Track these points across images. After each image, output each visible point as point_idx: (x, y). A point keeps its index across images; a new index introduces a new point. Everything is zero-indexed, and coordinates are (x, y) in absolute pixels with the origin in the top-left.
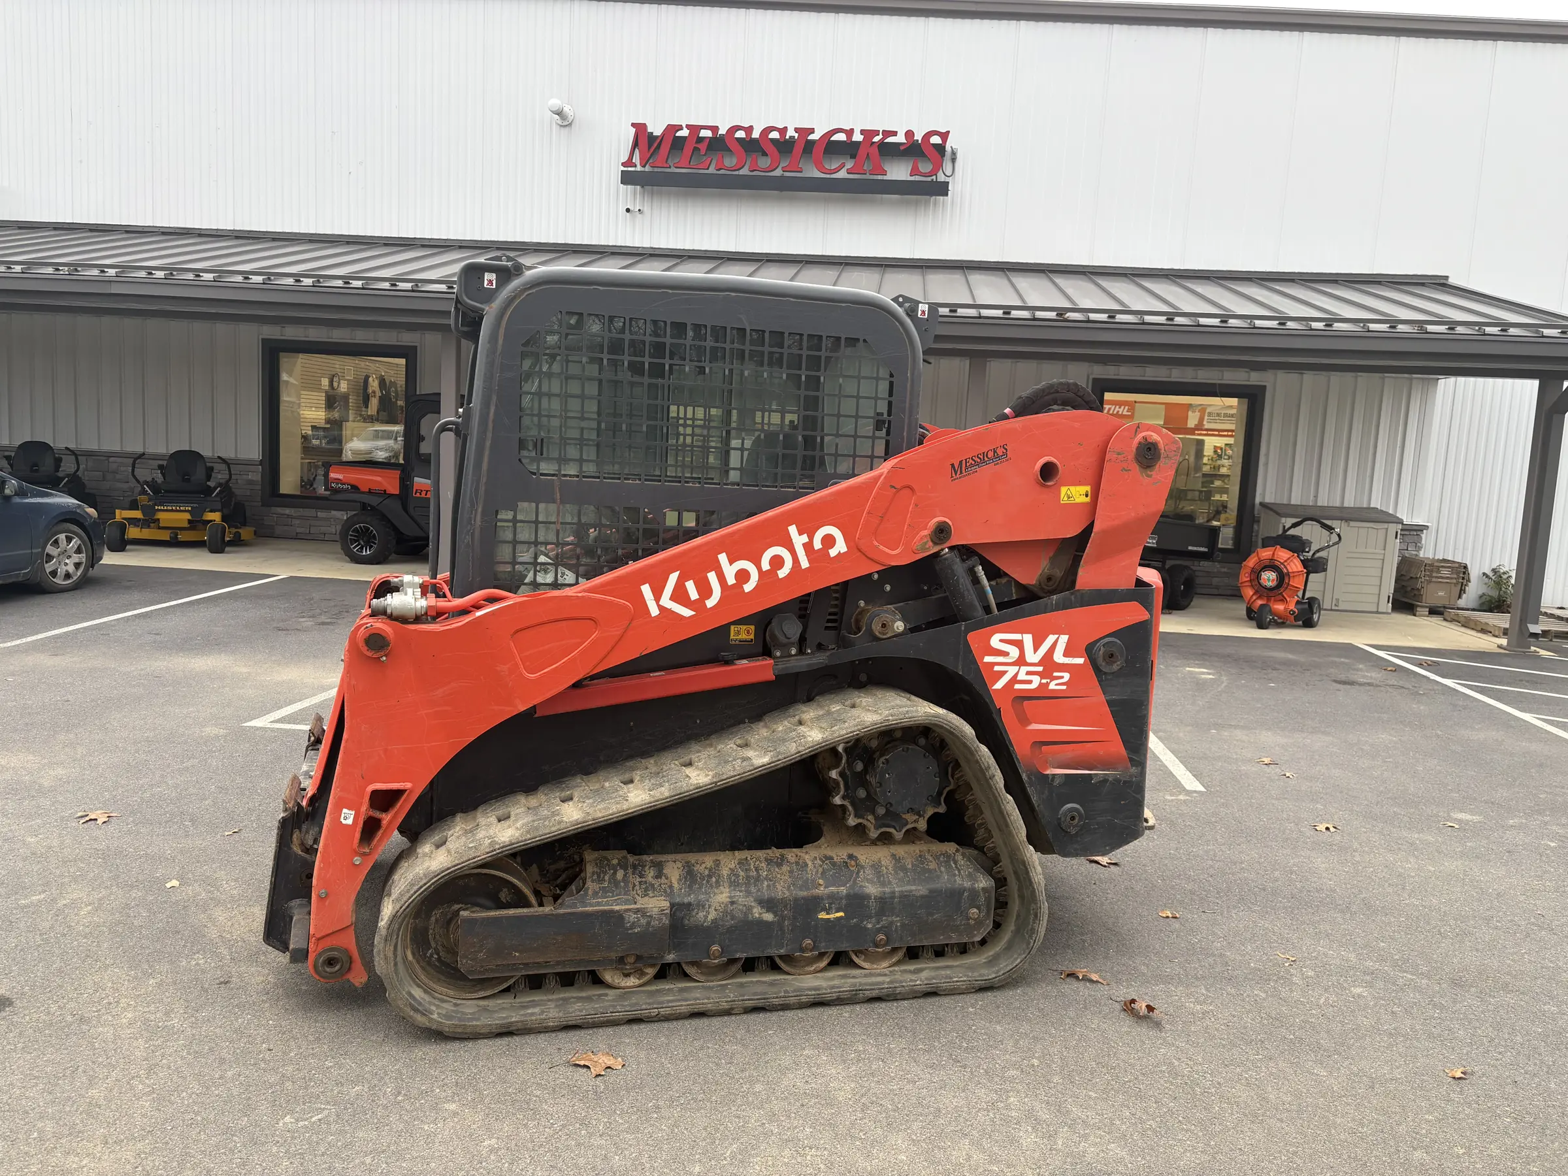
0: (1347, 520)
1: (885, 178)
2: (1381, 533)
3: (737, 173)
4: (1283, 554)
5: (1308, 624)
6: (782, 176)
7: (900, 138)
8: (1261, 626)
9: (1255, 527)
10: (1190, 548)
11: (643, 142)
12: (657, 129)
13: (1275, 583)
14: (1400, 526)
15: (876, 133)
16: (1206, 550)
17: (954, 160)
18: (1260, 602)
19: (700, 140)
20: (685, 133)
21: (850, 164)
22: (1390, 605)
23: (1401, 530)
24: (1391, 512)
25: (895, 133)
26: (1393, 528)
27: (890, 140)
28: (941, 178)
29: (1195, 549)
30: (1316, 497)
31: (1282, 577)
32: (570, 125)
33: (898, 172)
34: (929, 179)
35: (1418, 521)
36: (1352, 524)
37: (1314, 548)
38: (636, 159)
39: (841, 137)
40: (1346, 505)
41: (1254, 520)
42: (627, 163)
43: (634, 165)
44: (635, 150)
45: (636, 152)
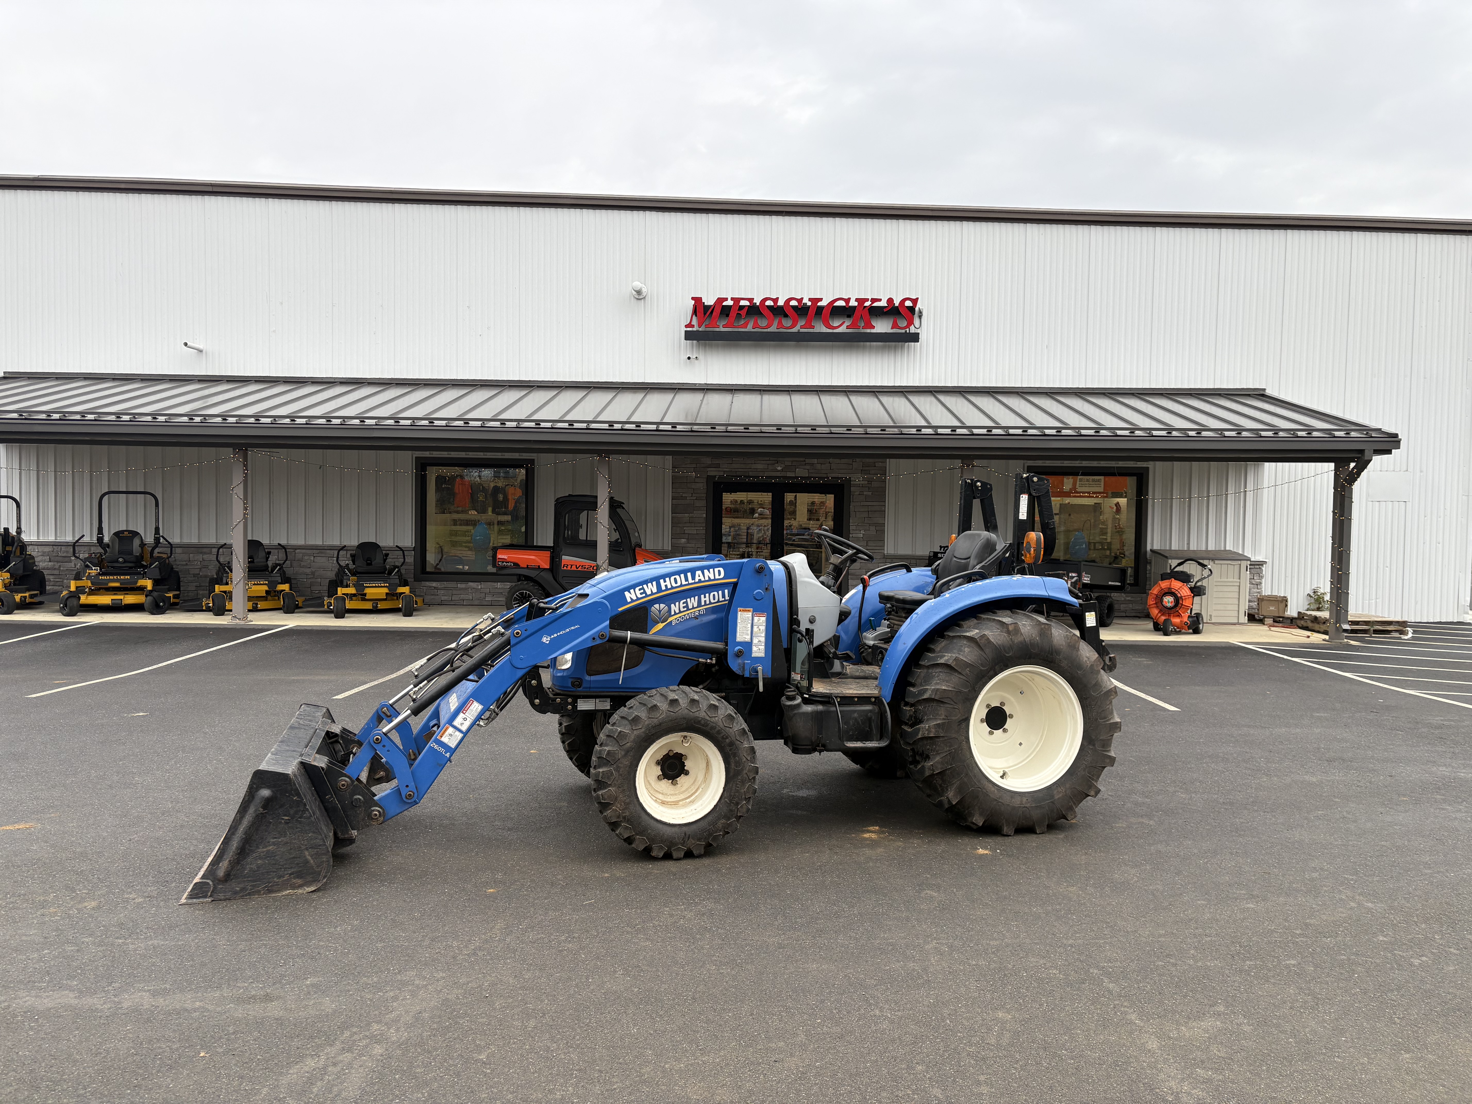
0: (1213, 560)
1: (873, 331)
2: (1237, 568)
3: (765, 330)
4: (1176, 584)
5: (1197, 631)
6: (799, 332)
7: (883, 303)
8: (1166, 634)
9: (1148, 567)
10: (1110, 583)
11: (700, 310)
12: (709, 301)
13: (1173, 604)
14: (1249, 562)
15: (867, 300)
16: (1119, 584)
17: (920, 317)
18: (1163, 618)
19: (742, 308)
20: (730, 303)
21: (848, 322)
22: (1246, 617)
23: (1250, 565)
24: (1240, 552)
25: (880, 300)
26: (1244, 564)
27: (876, 304)
28: (912, 330)
29: (1113, 583)
30: (1188, 544)
31: (1177, 600)
32: (645, 298)
33: (882, 326)
34: (903, 331)
35: (1259, 558)
36: (1216, 562)
37: (1196, 580)
38: (695, 322)
39: (842, 303)
40: (1210, 549)
41: (1147, 563)
42: (689, 325)
43: (693, 326)
44: (694, 316)
45: (694, 317)
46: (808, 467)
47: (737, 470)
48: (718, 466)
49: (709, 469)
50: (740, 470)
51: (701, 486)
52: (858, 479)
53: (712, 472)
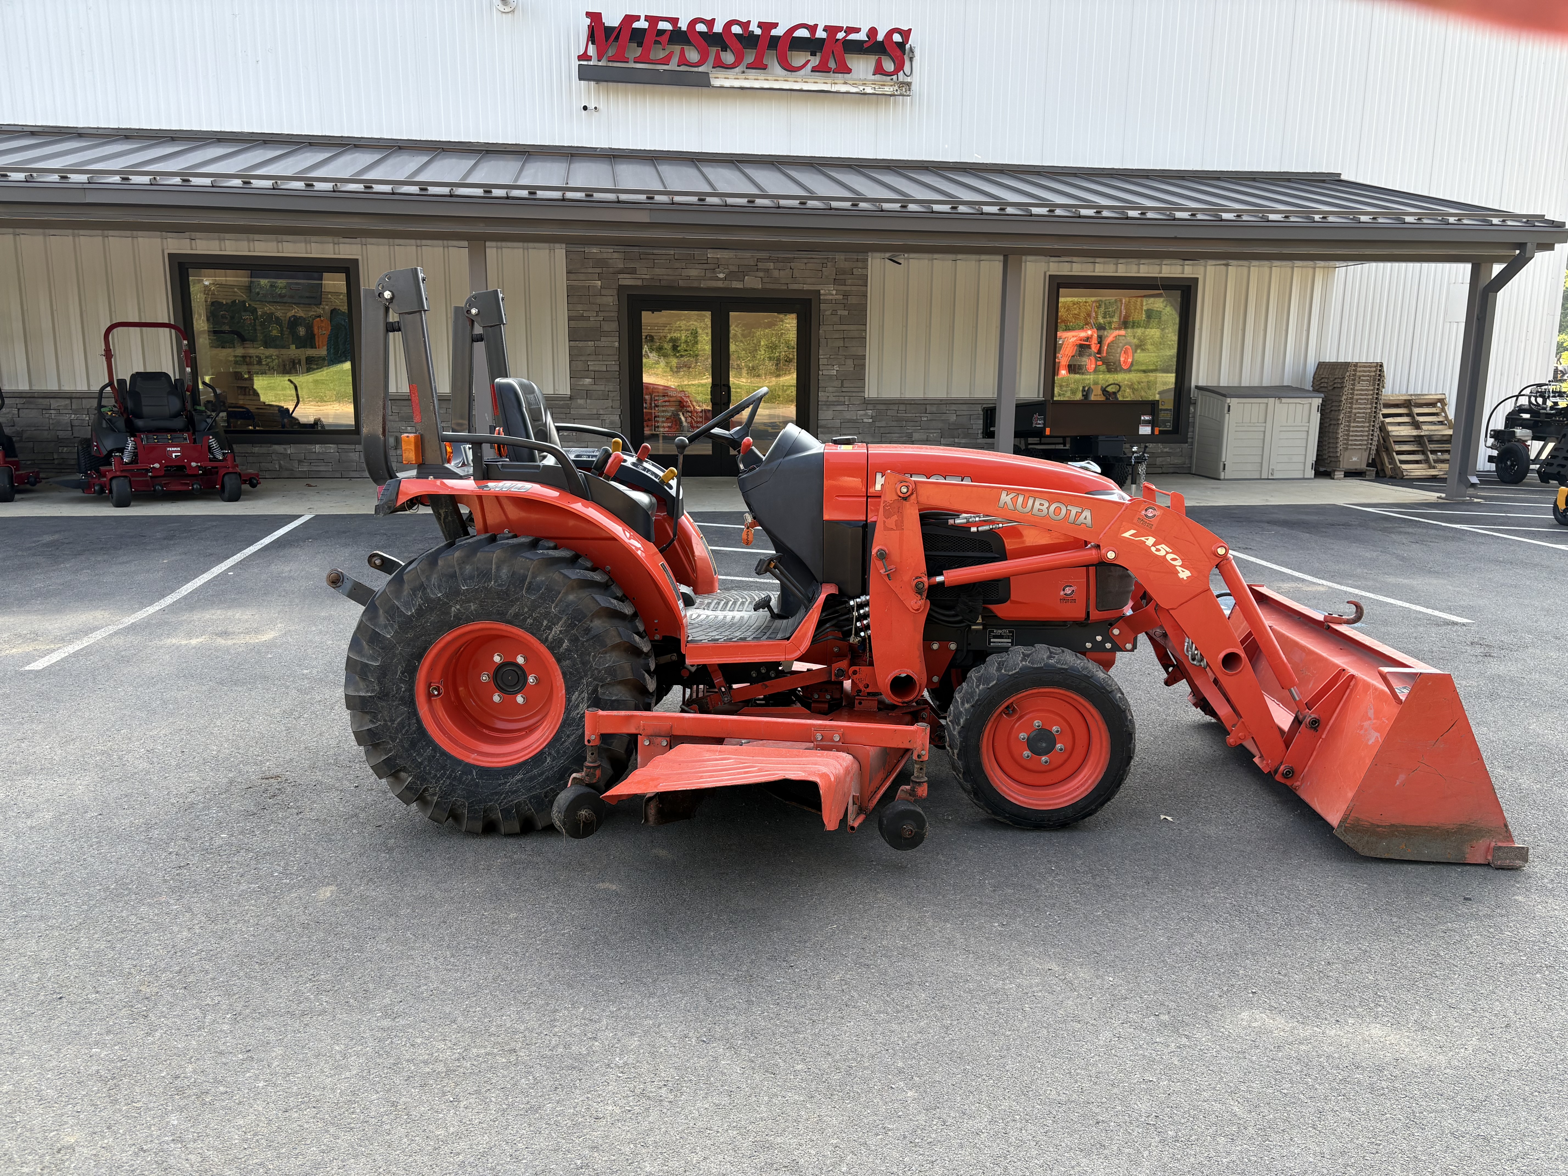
0: (1280, 397)
1: (850, 76)
2: (1307, 407)
9: (1193, 408)
11: (600, 35)
14: (1321, 401)
15: (840, 29)
19: (661, 32)
21: (813, 62)
22: (1313, 472)
25: (857, 30)
28: (902, 77)
32: (513, 11)
33: (860, 70)
34: (891, 78)
41: (1191, 403)
42: (584, 57)
43: (589, 58)
44: (590, 43)
45: (590, 46)
46: (761, 274)
47: (661, 277)
48: (633, 271)
49: (620, 276)
50: (665, 277)
51: (610, 300)
52: (829, 292)
53: (626, 280)
